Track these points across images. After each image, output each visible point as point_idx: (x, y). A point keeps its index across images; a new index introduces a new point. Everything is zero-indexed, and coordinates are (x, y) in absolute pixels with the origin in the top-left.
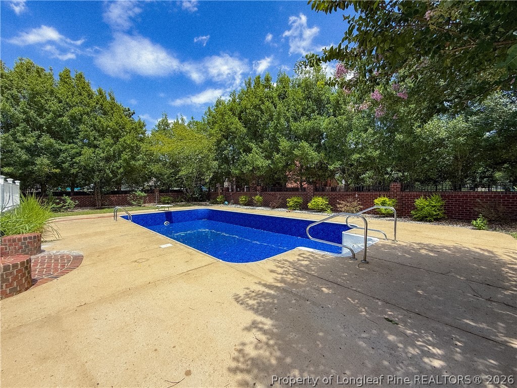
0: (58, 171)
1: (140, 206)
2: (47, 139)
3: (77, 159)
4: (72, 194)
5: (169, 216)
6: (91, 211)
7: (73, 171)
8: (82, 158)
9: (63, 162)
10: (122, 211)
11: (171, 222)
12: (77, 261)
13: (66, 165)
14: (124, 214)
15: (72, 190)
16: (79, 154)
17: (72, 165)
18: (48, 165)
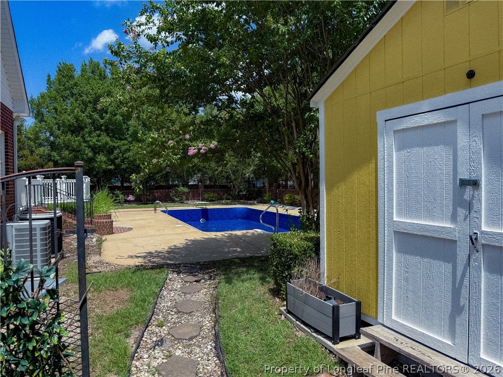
0: (112, 167)
1: (183, 203)
2: (105, 138)
3: (126, 155)
4: (121, 188)
5: (205, 213)
6: (137, 206)
7: (124, 166)
8: (130, 154)
9: (116, 158)
10: (162, 207)
11: (207, 219)
12: (130, 229)
13: (118, 161)
14: (164, 209)
15: (122, 184)
16: (128, 150)
17: (123, 161)
18: (105, 162)
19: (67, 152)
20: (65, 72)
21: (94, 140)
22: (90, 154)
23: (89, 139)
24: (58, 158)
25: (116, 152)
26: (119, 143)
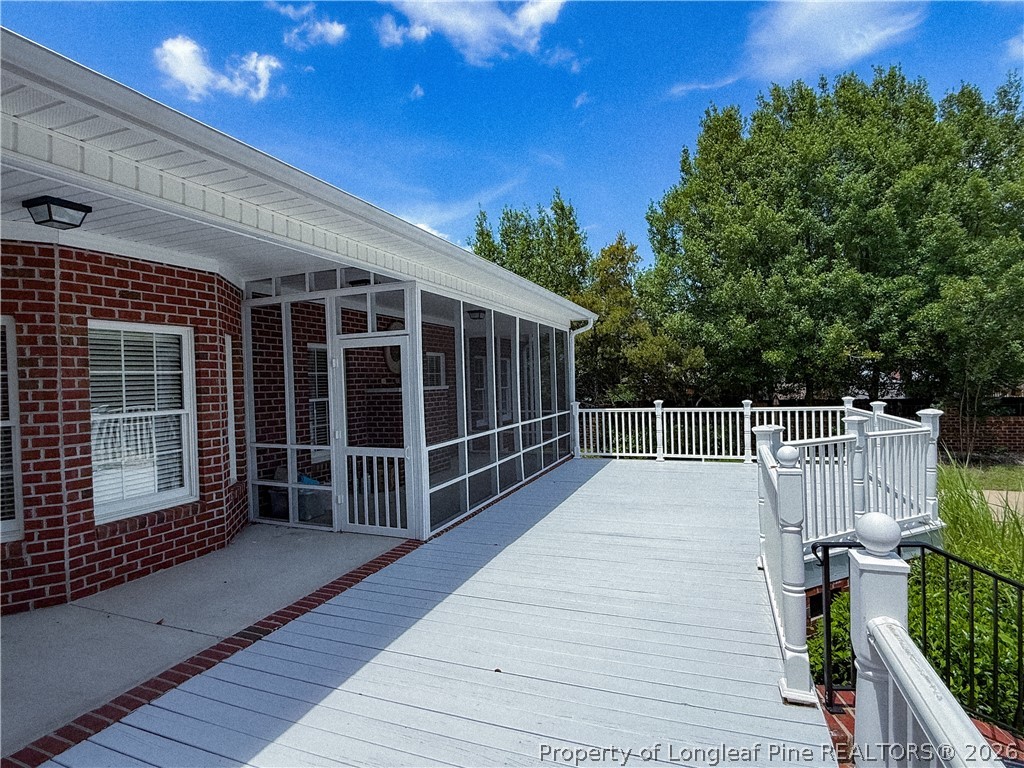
9: (881, 329)
18: (852, 341)
19: (741, 320)
20: (723, 129)
21: (815, 282)
22: (807, 323)
23: (798, 280)
24: (719, 337)
25: (879, 310)
26: (887, 285)
